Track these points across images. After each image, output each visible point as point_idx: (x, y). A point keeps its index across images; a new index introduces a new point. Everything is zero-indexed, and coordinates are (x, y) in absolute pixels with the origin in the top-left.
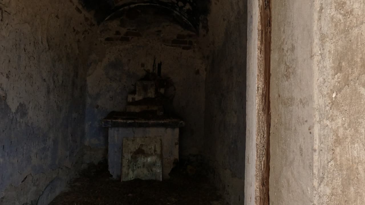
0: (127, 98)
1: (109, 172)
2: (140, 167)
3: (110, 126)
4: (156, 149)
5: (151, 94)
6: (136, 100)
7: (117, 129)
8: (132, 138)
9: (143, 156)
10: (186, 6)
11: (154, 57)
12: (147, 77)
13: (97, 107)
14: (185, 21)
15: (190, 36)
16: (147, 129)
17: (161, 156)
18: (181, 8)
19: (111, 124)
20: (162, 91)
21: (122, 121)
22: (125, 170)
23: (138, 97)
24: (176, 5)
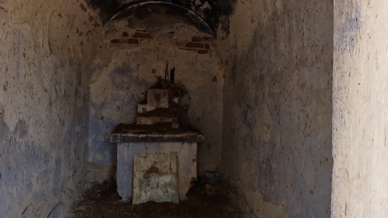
0: (137, 107)
1: (118, 193)
2: (154, 187)
3: (120, 141)
4: (172, 167)
5: (164, 104)
6: (147, 111)
7: (126, 144)
8: (145, 155)
9: (157, 175)
10: (204, 5)
11: (167, 61)
12: (159, 84)
13: (102, 118)
14: (201, 21)
15: (206, 38)
16: (161, 144)
17: (177, 175)
18: (197, 7)
19: (120, 139)
20: (176, 100)
21: (133, 135)
22: (136, 191)
23: (149, 108)
24: (192, 4)
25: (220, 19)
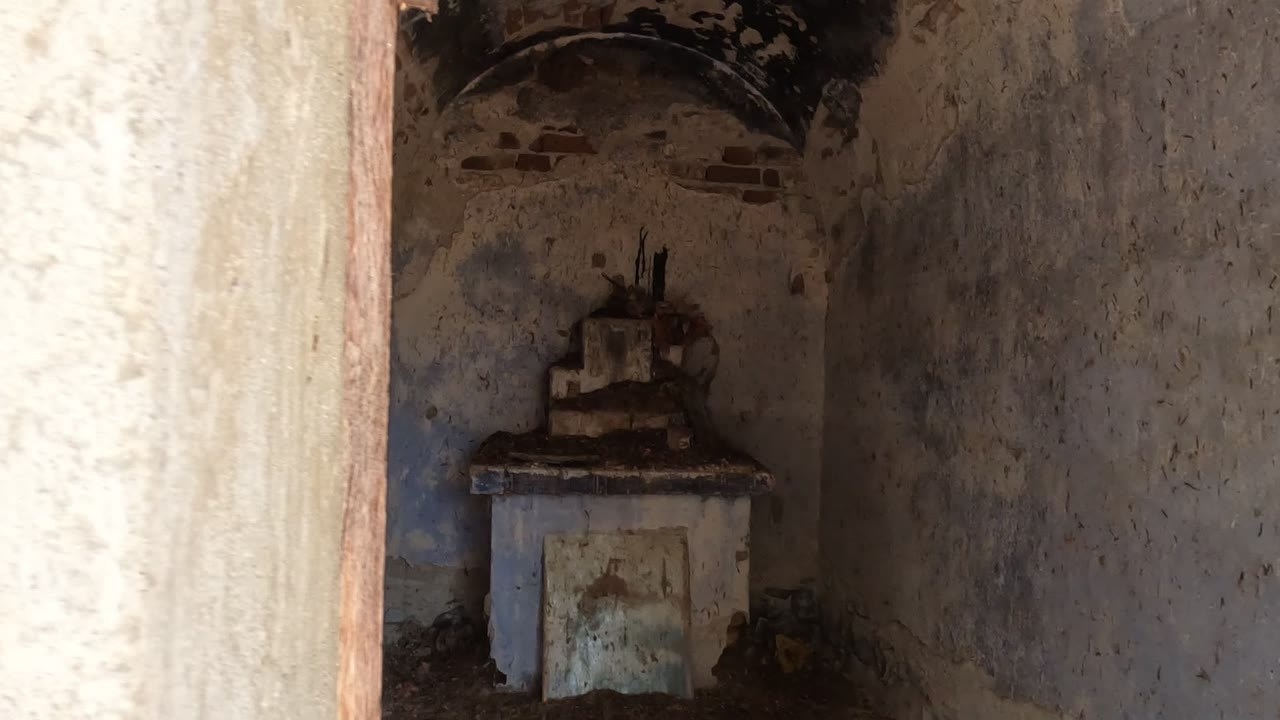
0: (546, 380)
1: (493, 663)
2: (612, 644)
3: (501, 490)
4: (669, 577)
5: (638, 368)
6: (583, 390)
7: (522, 500)
8: (580, 536)
9: (620, 604)
10: (770, 46)
11: (642, 228)
12: (617, 304)
13: (432, 413)
14: (752, 97)
15: (770, 153)
16: (635, 502)
17: (686, 602)
18: (745, 54)
19: (504, 485)
20: (674, 355)
21: (544, 472)
22: (555, 655)
23: (589, 381)
24: (727, 41)
25: (825, 91)
